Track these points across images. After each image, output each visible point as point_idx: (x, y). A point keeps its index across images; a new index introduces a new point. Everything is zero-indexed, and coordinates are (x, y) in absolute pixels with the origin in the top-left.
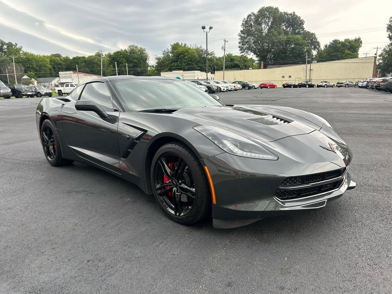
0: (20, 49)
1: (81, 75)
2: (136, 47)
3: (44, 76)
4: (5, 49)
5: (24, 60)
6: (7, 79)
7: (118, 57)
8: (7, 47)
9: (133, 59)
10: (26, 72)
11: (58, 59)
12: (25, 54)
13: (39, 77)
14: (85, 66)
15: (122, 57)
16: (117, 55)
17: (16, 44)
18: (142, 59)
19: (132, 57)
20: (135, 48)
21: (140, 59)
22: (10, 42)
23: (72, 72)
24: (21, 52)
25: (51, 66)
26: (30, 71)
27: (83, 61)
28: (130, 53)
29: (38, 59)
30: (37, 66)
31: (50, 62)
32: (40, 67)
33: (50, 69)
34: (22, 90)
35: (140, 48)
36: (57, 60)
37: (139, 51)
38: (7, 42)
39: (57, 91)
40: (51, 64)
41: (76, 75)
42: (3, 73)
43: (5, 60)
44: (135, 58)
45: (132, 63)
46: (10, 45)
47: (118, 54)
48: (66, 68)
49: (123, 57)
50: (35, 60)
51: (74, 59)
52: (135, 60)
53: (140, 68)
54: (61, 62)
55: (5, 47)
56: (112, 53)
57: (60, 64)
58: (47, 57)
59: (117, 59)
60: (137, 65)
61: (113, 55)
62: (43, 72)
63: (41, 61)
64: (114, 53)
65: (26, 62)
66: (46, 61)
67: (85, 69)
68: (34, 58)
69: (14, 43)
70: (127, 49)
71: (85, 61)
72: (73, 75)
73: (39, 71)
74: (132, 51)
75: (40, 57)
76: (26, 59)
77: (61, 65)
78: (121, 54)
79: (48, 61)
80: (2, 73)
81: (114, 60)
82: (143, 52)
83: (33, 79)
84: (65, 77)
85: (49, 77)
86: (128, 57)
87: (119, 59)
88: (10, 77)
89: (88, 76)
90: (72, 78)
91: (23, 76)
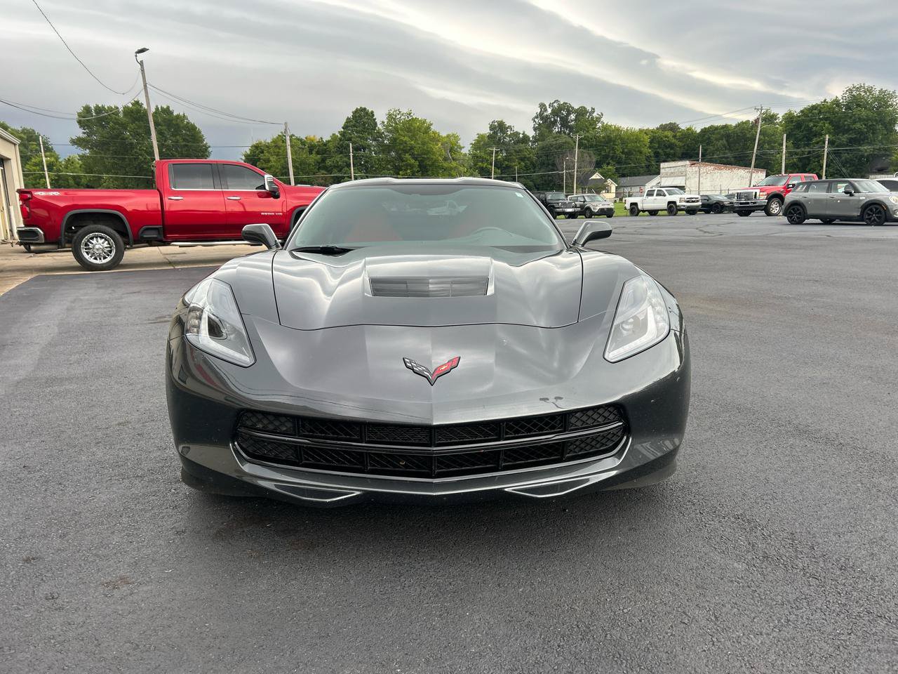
0: (598, 119)
1: (708, 169)
2: (870, 90)
3: (634, 173)
4: (572, 121)
5: (601, 142)
6: (563, 181)
7: (811, 121)
8: (576, 117)
9: (855, 122)
10: (598, 165)
11: (669, 134)
12: (606, 128)
13: (624, 176)
14: (724, 146)
15: (821, 119)
16: (810, 115)
17: (594, 109)
18: (882, 121)
19: (851, 118)
20: (865, 92)
21: (876, 120)
22: (581, 107)
23: (688, 163)
24: (600, 125)
25: (650, 150)
26: (608, 164)
27: (723, 135)
28: (848, 107)
29: (626, 138)
30: (623, 153)
31: (651, 142)
32: (629, 153)
33: (648, 158)
34: (558, 203)
35: (881, 91)
36: (666, 137)
37: (877, 99)
38: (576, 107)
39: (628, 206)
40: (650, 147)
41: (695, 169)
42: (557, 170)
43: (566, 143)
44: (859, 118)
45: (851, 132)
46: (581, 112)
47: (813, 113)
48: (683, 154)
49: (826, 119)
50: (621, 139)
51: (704, 131)
52: (858, 125)
53: (870, 144)
54: (673, 141)
55: (573, 117)
56: (797, 110)
57: (671, 146)
58: (646, 132)
59: (808, 126)
60: (862, 137)
61: (799, 117)
62: (633, 165)
63: (632, 141)
64: (802, 111)
65: (603, 146)
66: (643, 141)
67: (724, 153)
68: (620, 135)
69: (589, 109)
70: (840, 98)
71: (728, 136)
72: (689, 169)
73: (626, 163)
74: (855, 101)
75: (632, 134)
76: (603, 140)
77: (672, 149)
78: (820, 112)
79: (647, 139)
80: (555, 168)
81: (801, 127)
82: (886, 102)
83: (609, 181)
84: (672, 175)
85: (643, 175)
86: (840, 118)
87: (814, 126)
88: (569, 177)
89: (723, 172)
90: (686, 175)
91: (594, 173)
